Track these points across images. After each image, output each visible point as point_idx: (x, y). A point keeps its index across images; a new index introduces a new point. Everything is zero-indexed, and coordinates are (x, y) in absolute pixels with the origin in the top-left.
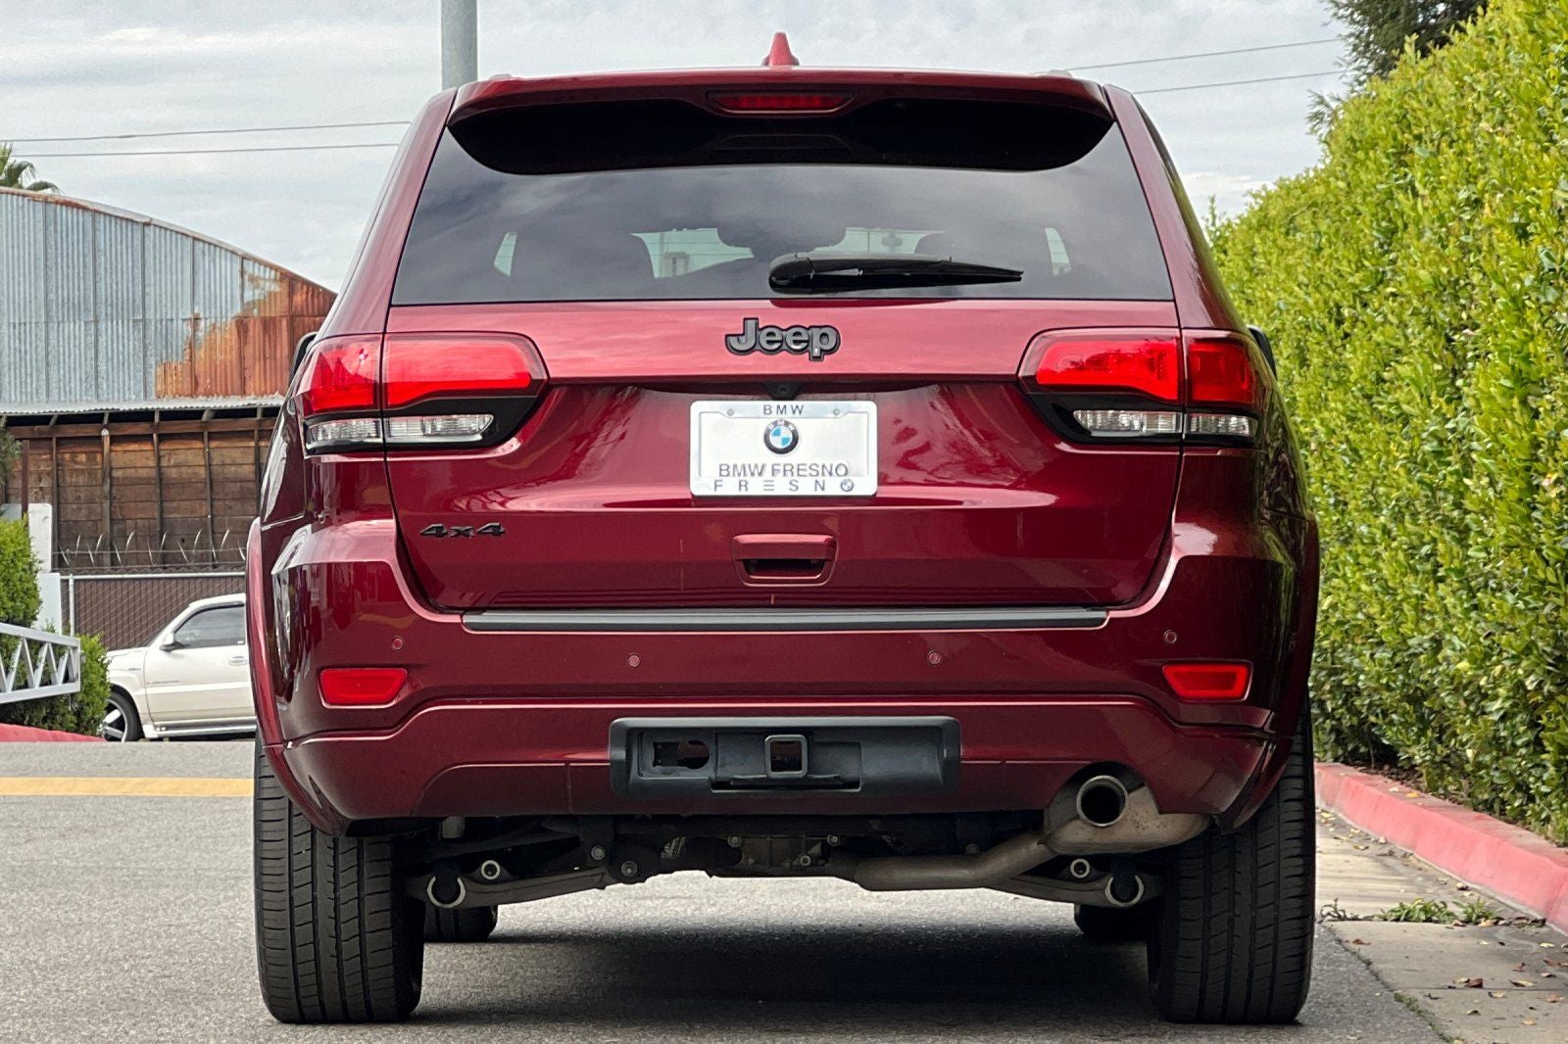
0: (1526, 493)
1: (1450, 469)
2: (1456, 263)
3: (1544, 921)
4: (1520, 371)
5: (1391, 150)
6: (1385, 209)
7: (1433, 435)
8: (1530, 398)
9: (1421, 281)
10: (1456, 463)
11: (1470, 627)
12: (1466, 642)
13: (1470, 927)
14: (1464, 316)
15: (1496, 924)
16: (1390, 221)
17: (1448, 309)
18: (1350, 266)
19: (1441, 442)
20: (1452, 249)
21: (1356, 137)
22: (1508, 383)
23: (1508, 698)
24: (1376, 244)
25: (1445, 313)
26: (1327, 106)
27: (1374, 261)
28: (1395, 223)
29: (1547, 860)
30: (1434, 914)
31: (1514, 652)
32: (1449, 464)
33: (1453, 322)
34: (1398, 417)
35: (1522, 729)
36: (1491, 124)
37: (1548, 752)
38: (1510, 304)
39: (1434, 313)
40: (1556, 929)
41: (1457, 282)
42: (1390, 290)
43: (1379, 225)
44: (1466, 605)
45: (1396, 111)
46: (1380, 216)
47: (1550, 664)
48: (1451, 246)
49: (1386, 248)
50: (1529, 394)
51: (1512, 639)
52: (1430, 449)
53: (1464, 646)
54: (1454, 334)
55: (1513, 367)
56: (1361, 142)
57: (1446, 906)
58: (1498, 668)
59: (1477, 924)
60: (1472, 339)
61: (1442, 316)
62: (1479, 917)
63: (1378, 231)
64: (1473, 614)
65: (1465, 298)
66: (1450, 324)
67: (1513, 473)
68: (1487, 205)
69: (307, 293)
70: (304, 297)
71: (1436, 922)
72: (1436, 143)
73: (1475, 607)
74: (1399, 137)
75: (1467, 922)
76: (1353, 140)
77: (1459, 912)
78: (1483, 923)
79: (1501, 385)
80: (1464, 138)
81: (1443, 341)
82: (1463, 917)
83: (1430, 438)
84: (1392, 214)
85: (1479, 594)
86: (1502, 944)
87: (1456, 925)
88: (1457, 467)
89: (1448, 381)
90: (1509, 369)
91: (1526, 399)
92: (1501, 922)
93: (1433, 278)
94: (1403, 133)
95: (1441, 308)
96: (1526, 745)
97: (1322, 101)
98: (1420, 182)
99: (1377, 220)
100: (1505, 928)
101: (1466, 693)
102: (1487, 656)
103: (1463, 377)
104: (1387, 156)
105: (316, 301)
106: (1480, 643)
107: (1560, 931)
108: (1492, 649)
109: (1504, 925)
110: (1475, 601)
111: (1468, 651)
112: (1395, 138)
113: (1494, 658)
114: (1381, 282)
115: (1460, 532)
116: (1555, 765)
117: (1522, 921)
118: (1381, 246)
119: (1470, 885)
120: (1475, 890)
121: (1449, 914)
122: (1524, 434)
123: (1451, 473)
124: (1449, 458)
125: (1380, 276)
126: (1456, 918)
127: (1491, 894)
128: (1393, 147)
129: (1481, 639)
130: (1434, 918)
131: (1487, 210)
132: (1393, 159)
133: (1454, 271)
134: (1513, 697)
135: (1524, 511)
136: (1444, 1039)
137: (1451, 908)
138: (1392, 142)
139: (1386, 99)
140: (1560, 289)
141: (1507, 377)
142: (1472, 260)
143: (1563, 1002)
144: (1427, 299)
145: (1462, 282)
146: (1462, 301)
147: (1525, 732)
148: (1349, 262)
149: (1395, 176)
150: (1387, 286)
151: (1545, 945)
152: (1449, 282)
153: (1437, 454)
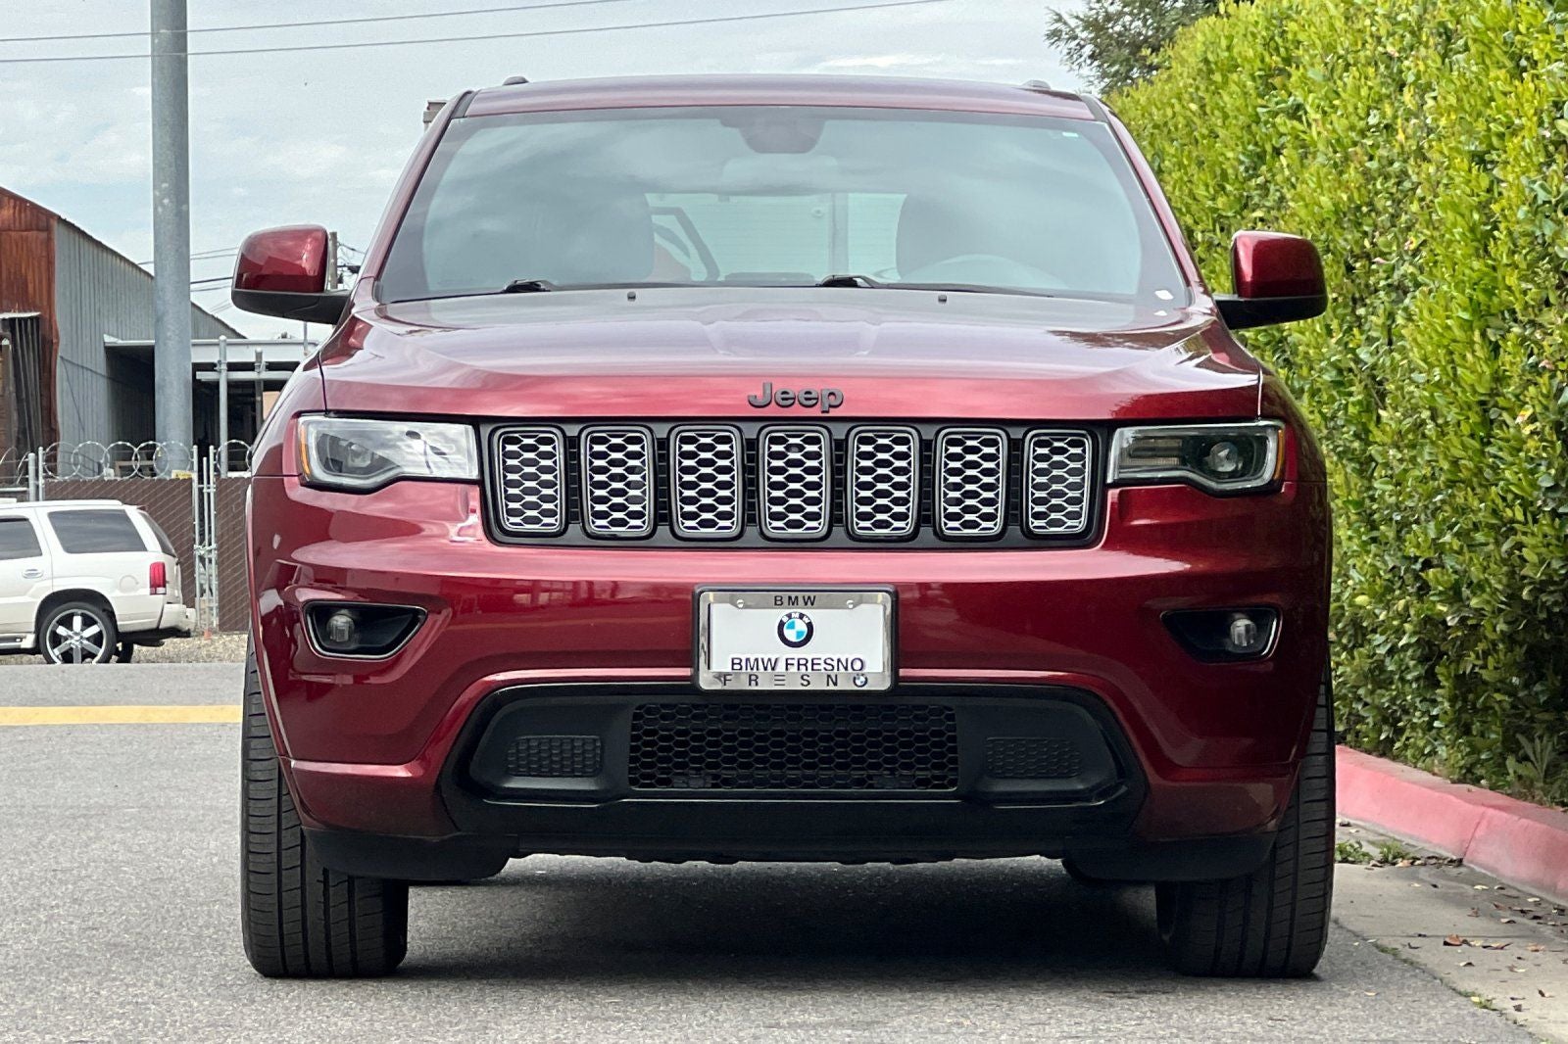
0: (1480, 427)
1: (1352, 399)
2: (1358, 189)
3: (1461, 861)
4: (1479, 304)
5: (1258, 73)
6: (1250, 132)
7: (1334, 365)
8: (1489, 331)
9: (1321, 207)
10: (1359, 393)
11: (1369, 561)
12: (1365, 575)
13: (1387, 868)
14: (1367, 243)
15: (1412, 863)
16: (1256, 144)
17: (1349, 237)
18: (1207, 190)
19: (1340, 371)
20: (1352, 174)
21: (1211, 57)
22: (1466, 316)
23: (1414, 633)
24: (1242, 168)
25: (1346, 240)
26: (1065, 23)
27: (1237, 185)
28: (1263, 147)
29: (1452, 798)
30: (1349, 854)
31: (1441, 588)
32: (1351, 394)
33: (1355, 249)
34: (1267, 344)
35: (1412, 663)
36: (1397, 48)
37: (1443, 687)
38: (1468, 234)
39: (1333, 240)
40: (1477, 869)
41: (1358, 208)
42: (1259, 214)
43: (1245, 149)
44: (1364, 538)
45: (1264, 33)
46: (1245, 139)
47: (1502, 603)
48: (1352, 170)
49: (1251, 172)
50: (1489, 327)
51: (1439, 575)
52: (1329, 379)
53: (1363, 579)
54: (1356, 262)
55: (1471, 299)
56: (1216, 63)
57: (1361, 846)
58: (1402, 603)
59: (1394, 864)
60: (1384, 268)
61: (1343, 243)
62: (1395, 858)
63: (1243, 154)
64: (1373, 547)
65: (1369, 225)
66: (1352, 251)
67: (1465, 407)
68: (1400, 131)
69: (14, 208)
70: (11, 211)
71: (1353, 863)
72: (1330, 67)
73: (1374, 540)
74: (1267, 59)
75: (1384, 861)
76: (1206, 61)
77: (1376, 853)
78: (1401, 863)
79: (1458, 317)
80: (1363, 61)
81: (1343, 269)
82: (1380, 857)
83: (1329, 368)
84: (1258, 138)
85: (1382, 527)
86: (1435, 886)
87: (1374, 865)
88: (1360, 397)
89: (1349, 310)
90: (1467, 300)
91: (1485, 331)
92: (1418, 862)
93: (1334, 205)
94: (1271, 55)
95: (1341, 235)
96: (1417, 679)
97: (1060, 19)
98: (1311, 106)
99: (1243, 143)
100: (1423, 869)
101: (1340, 626)
102: (1389, 590)
103: (1365, 305)
104: (1254, 79)
105: (23, 215)
106: (1380, 577)
107: (1483, 871)
108: (1392, 582)
109: (1421, 865)
110: (1375, 534)
111: (1366, 586)
112: (1263, 61)
113: (1397, 592)
114: (1246, 206)
115: (1361, 464)
116: (1450, 700)
117: (1436, 861)
118: (1247, 170)
119: (1352, 822)
120: (1358, 826)
121: (1364, 855)
122: (1485, 368)
123: (1354, 404)
124: (1353, 389)
125: (1244, 202)
126: (1371, 858)
127: (1381, 831)
128: (1260, 70)
129: (1382, 573)
130: (1350, 859)
131: (1401, 137)
132: (1259, 81)
133: (1356, 195)
134: (1420, 633)
135: (1476, 444)
136: (1460, 994)
137: (1366, 848)
138: (1260, 65)
139: (1253, 21)
140: (1559, 223)
141: (1465, 310)
142: (1379, 186)
143: (1544, 950)
144: (1327, 226)
145: (1365, 209)
146: (1366, 228)
147: (1415, 666)
148: (1207, 186)
149: (1276, 100)
150: (1254, 211)
151: (1478, 887)
152: (1349, 208)
153: (1337, 384)
